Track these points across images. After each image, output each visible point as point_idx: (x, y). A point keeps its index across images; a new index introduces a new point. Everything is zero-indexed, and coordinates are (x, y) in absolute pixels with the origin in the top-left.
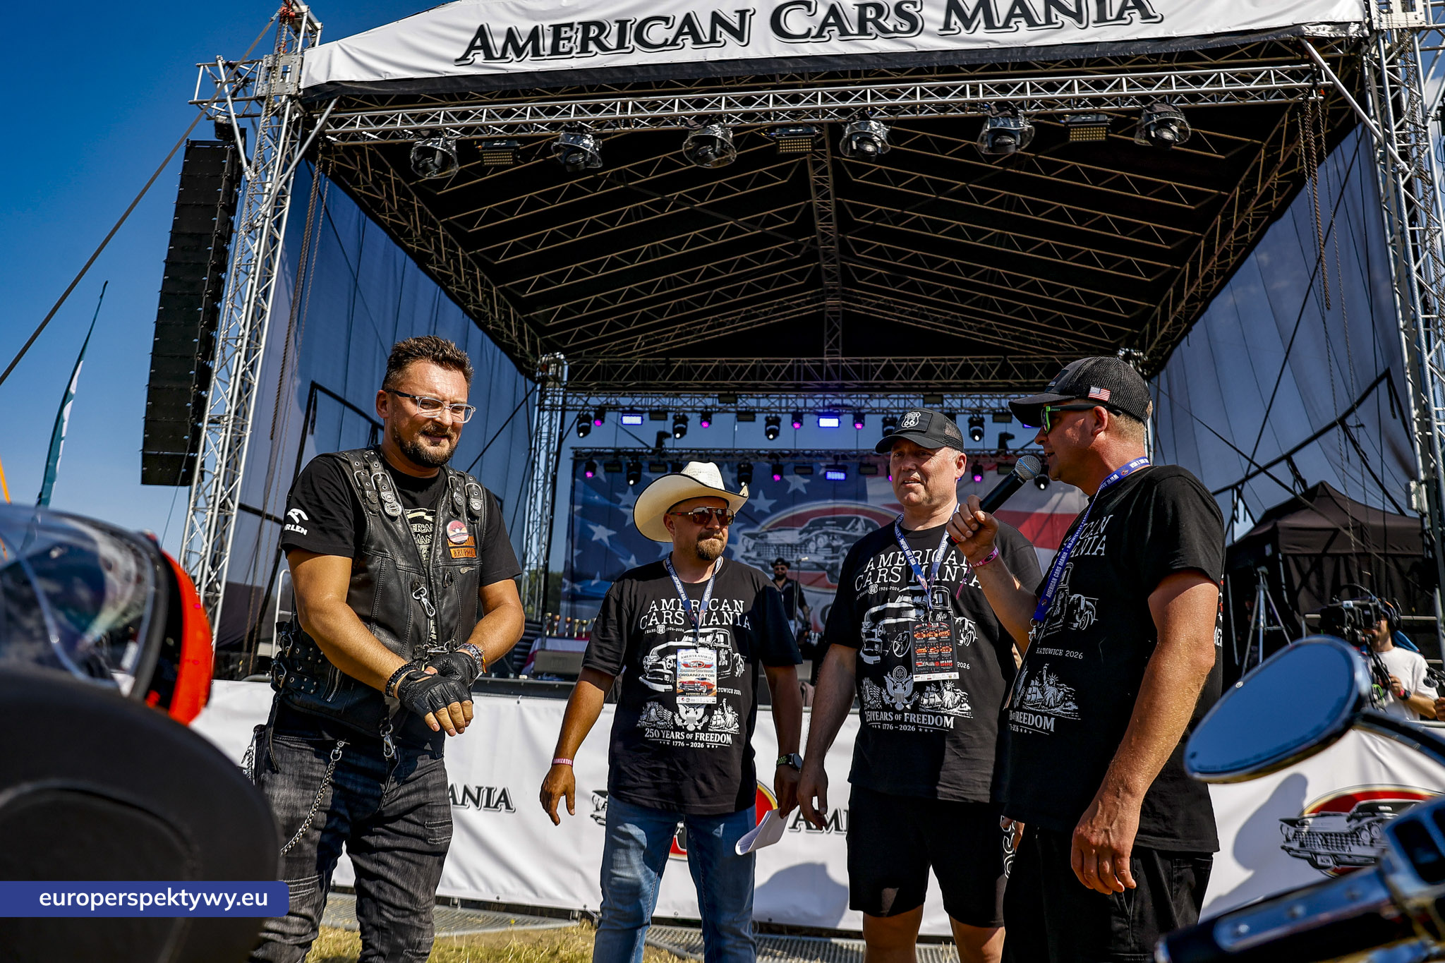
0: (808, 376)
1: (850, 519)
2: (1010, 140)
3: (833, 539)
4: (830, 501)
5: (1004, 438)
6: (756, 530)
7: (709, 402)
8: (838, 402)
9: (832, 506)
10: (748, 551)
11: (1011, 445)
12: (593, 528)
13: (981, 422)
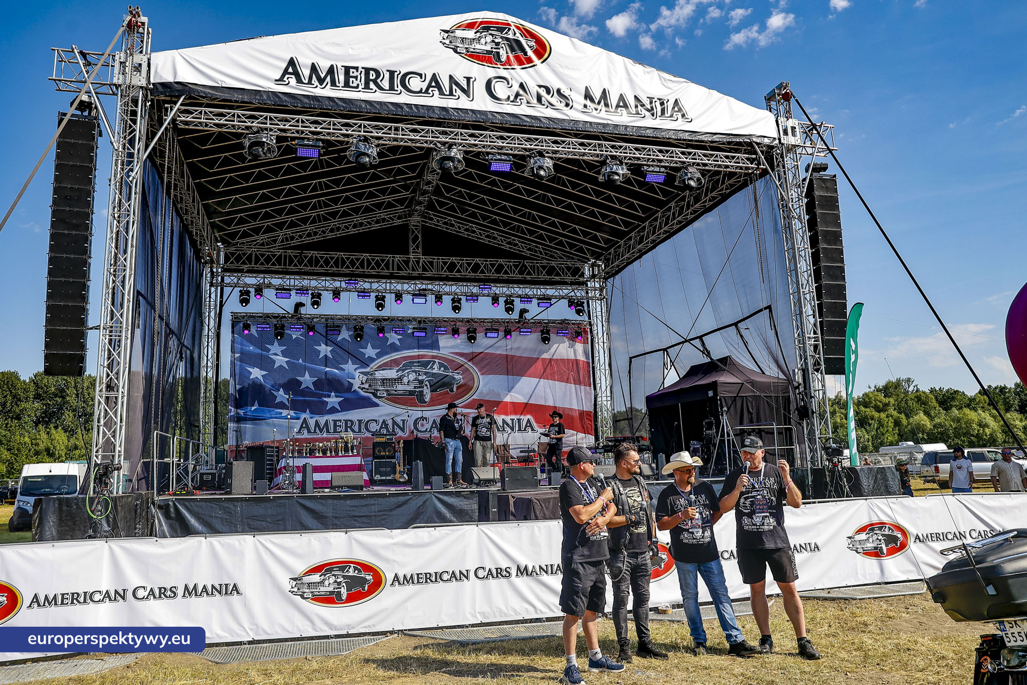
0: (399, 268)
1: (430, 362)
2: (617, 177)
3: (419, 375)
4: (416, 350)
5: (523, 312)
6: (368, 370)
7: (337, 284)
8: (424, 287)
9: (417, 354)
10: (362, 383)
11: (528, 316)
12: (250, 370)
13: (512, 302)
